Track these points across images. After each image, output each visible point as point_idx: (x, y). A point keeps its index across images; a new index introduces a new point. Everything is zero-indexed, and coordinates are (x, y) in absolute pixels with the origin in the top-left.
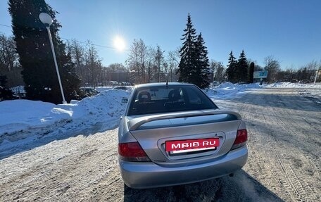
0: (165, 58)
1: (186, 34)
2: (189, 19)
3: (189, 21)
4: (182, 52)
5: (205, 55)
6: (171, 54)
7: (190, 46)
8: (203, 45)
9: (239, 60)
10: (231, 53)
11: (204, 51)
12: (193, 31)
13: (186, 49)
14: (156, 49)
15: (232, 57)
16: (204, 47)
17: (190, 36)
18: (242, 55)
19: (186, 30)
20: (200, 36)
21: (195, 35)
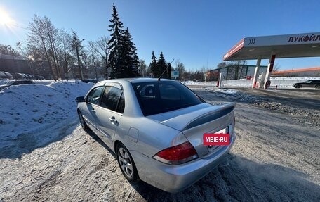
0: (85, 48)
1: (113, 26)
2: (115, 10)
3: (115, 12)
4: (111, 44)
5: (134, 52)
6: (91, 44)
7: (119, 39)
8: (132, 41)
9: (160, 60)
10: (153, 54)
11: (133, 48)
12: (120, 24)
13: (115, 43)
14: (71, 35)
15: (154, 56)
16: (132, 43)
17: (117, 29)
18: (161, 55)
19: (112, 21)
20: (127, 31)
21: (123, 29)
